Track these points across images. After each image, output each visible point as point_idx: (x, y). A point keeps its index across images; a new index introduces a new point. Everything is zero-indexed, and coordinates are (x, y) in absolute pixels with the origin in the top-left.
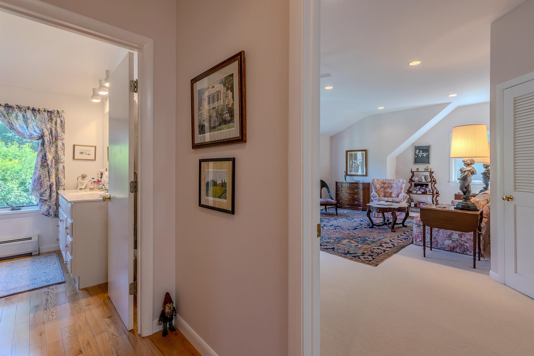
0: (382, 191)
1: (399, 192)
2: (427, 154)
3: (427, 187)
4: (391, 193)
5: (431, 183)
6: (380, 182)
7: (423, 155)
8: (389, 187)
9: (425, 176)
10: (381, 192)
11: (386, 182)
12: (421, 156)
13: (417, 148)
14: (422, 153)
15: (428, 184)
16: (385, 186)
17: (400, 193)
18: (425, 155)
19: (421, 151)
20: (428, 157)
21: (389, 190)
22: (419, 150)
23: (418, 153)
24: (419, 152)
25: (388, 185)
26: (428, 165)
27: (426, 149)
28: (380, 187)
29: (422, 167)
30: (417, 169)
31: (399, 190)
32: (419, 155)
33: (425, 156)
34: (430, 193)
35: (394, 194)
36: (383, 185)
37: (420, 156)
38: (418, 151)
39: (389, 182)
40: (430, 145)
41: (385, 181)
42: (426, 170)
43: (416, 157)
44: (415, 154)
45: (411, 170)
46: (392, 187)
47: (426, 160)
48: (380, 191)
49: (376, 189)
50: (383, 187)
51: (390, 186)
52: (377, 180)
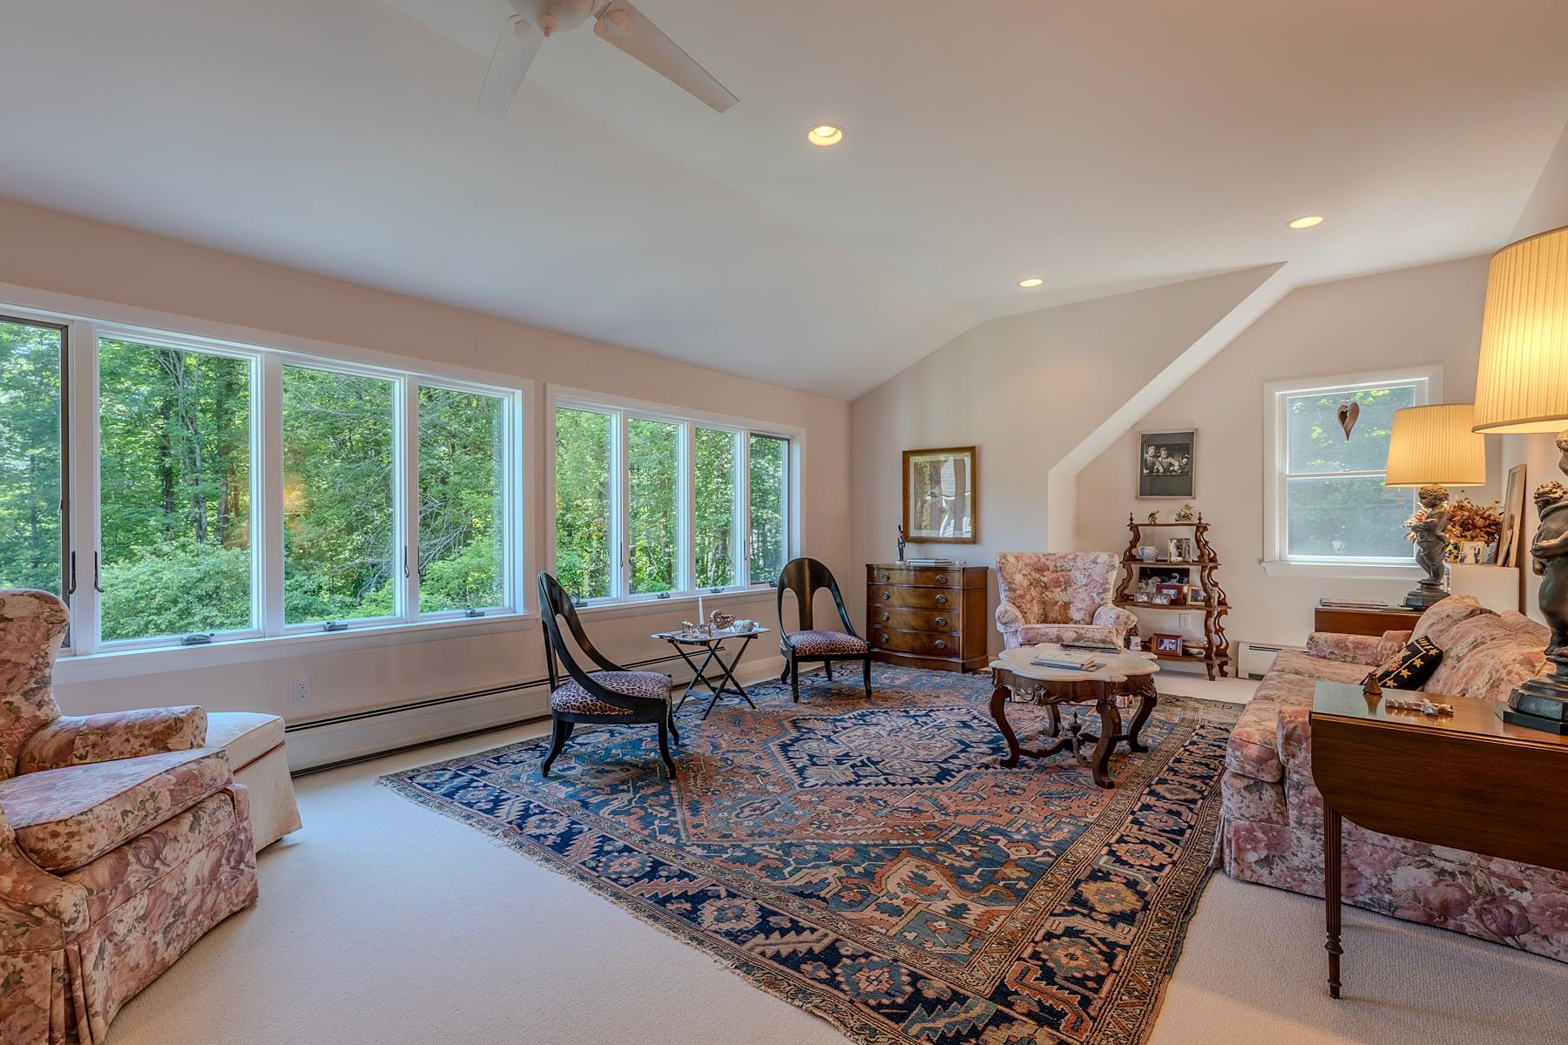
0: (1033, 598)
1: (1097, 600)
2: (1185, 460)
3: (1186, 579)
4: (1067, 605)
5: (1203, 567)
6: (1026, 564)
7: (1171, 465)
8: (1057, 583)
9: (1179, 541)
10: (1032, 601)
11: (1047, 562)
12: (1161, 470)
13: (1147, 440)
14: (1167, 458)
15: (1188, 570)
16: (1045, 579)
17: (1100, 605)
18: (1177, 464)
19: (1163, 453)
20: (1187, 474)
21: (1058, 595)
22: (1158, 448)
23: (1153, 457)
24: (1156, 456)
25: (1055, 575)
26: (1186, 500)
27: (1182, 445)
28: (1026, 583)
29: (1167, 508)
30: (1152, 515)
31: (1095, 595)
32: (1158, 465)
33: (1176, 468)
34: (1198, 601)
35: (1078, 610)
36: (1037, 576)
37: (1158, 471)
38: (1151, 450)
39: (1059, 565)
40: (1196, 430)
41: (1043, 560)
42: (1184, 518)
43: (1145, 471)
44: (1144, 462)
45: (1131, 519)
46: (1068, 583)
47: (1181, 484)
48: (1028, 597)
49: (1014, 590)
50: (1038, 581)
51: (1062, 579)
52: (1017, 558)
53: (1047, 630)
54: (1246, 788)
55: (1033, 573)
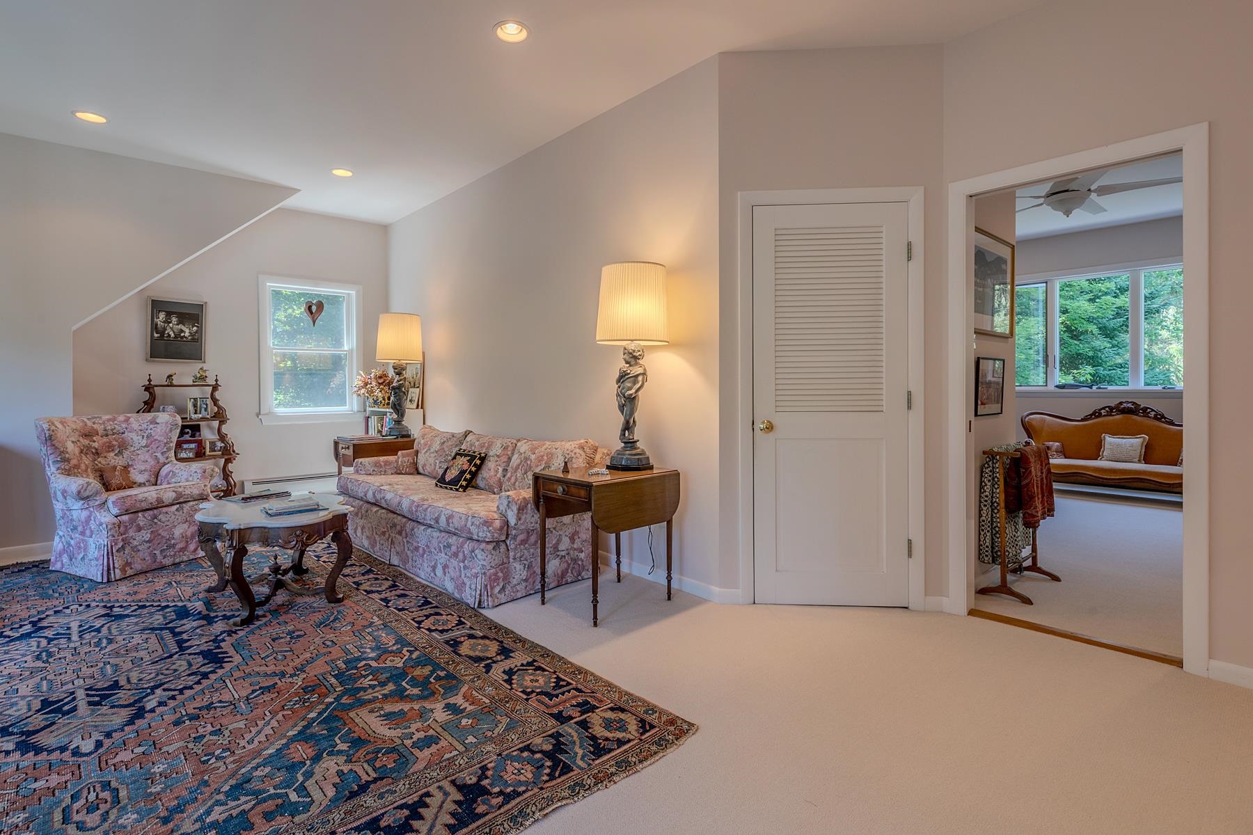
0: (87, 467)
1: (162, 460)
2: (195, 328)
3: (198, 434)
4: (126, 468)
5: (220, 422)
6: (73, 430)
7: (182, 331)
8: (110, 448)
9: (194, 399)
11: (95, 426)
12: (173, 335)
13: (157, 305)
14: (178, 324)
15: (199, 425)
16: (96, 445)
17: (165, 464)
18: (187, 331)
19: (174, 320)
20: (197, 339)
21: (112, 459)
22: (169, 314)
23: (164, 322)
24: (167, 322)
25: (105, 439)
27: (192, 315)
28: (77, 451)
29: (184, 371)
30: (170, 377)
31: (159, 455)
32: (168, 331)
33: (187, 334)
34: (215, 451)
35: (141, 472)
36: (86, 442)
37: (169, 336)
38: (162, 316)
39: (109, 428)
40: (206, 303)
41: (90, 424)
42: (200, 380)
43: (156, 335)
44: (155, 327)
45: (150, 380)
46: (123, 446)
47: (189, 349)
48: (83, 466)
49: (68, 460)
50: (89, 447)
51: (114, 443)
52: (62, 423)
53: (146, 495)
54: (494, 549)
55: (81, 439)
